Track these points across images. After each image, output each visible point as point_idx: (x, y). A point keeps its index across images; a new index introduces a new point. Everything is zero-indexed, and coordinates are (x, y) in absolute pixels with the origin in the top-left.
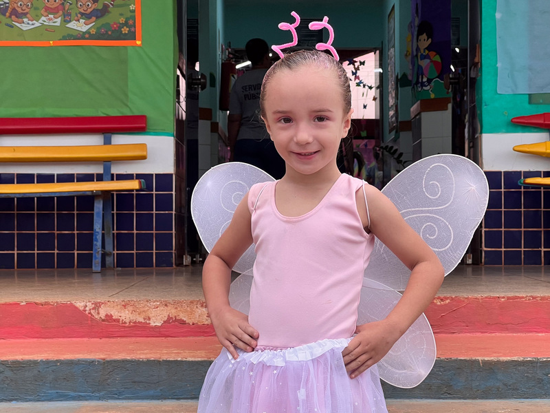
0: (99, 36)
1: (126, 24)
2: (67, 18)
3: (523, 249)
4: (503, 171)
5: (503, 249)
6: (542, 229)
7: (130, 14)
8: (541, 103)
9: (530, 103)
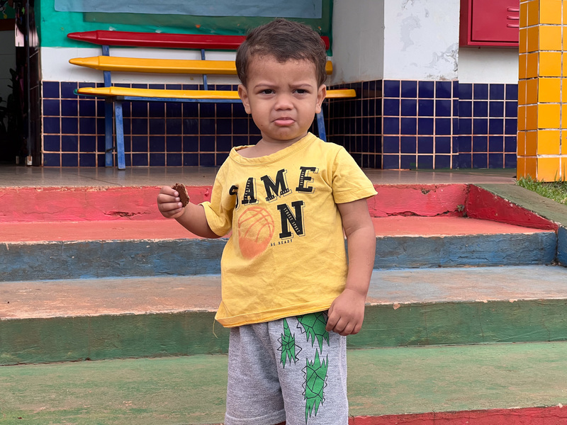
3: (79, 153)
4: (60, 80)
5: (61, 152)
6: (96, 135)
8: (94, 22)
9: (85, 20)
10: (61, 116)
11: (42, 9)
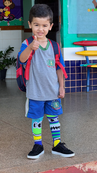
3: (76, 87)
4: (70, 60)
5: (70, 87)
6: (81, 80)
8: (81, 37)
9: (78, 37)
10: (70, 74)
11: (64, 33)
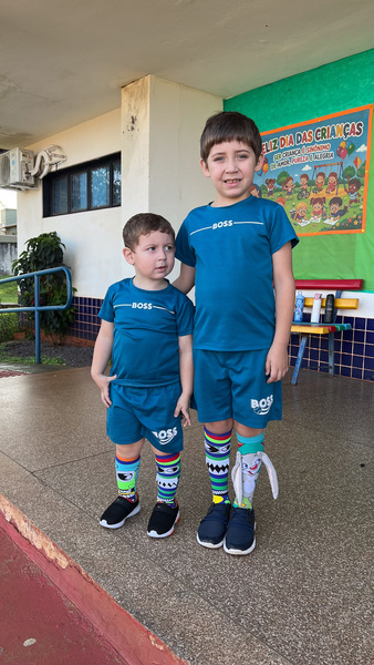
0: (341, 227)
1: (356, 218)
2: (324, 217)
7: (359, 212)
